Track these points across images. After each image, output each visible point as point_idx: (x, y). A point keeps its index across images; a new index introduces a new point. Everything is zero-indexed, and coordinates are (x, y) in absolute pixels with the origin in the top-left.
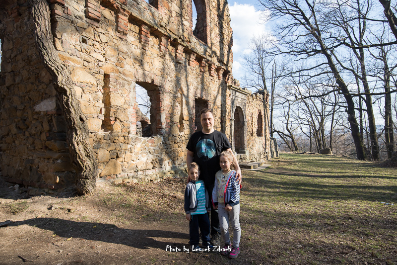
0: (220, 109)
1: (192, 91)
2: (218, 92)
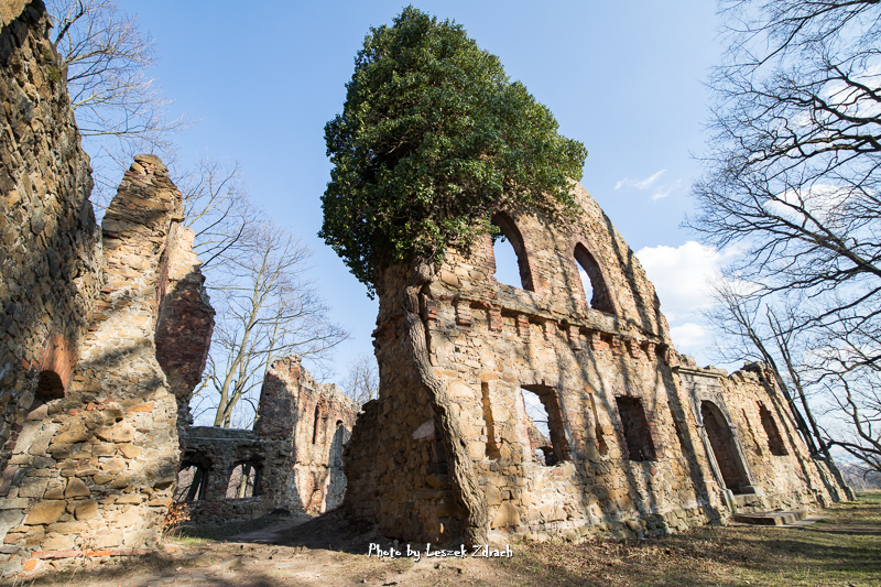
0: (668, 410)
1: (608, 386)
2: (657, 382)
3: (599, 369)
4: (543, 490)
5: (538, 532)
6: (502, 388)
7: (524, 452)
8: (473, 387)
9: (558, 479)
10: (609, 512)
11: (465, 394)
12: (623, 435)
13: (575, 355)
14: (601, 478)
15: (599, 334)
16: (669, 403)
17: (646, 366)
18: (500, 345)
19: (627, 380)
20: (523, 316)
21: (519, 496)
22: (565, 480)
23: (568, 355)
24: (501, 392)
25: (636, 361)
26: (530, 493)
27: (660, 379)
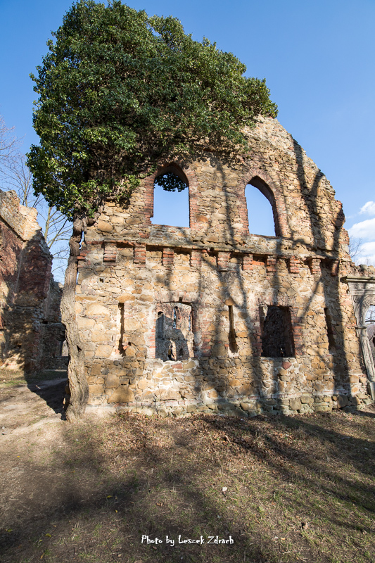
0: (323, 315)
1: (252, 299)
2: (315, 292)
3: (247, 285)
4: (161, 379)
5: (149, 407)
6: (137, 306)
7: (148, 352)
8: (110, 307)
9: (178, 371)
10: (226, 395)
11: (101, 313)
12: (259, 337)
13: (220, 276)
14: (225, 370)
15: (251, 256)
16: (325, 309)
17: (305, 279)
18: (143, 274)
19: (277, 292)
20: (168, 249)
21: (137, 382)
22: (185, 372)
23: (213, 276)
24: (136, 309)
25: (294, 275)
26: (148, 381)
27: (321, 289)
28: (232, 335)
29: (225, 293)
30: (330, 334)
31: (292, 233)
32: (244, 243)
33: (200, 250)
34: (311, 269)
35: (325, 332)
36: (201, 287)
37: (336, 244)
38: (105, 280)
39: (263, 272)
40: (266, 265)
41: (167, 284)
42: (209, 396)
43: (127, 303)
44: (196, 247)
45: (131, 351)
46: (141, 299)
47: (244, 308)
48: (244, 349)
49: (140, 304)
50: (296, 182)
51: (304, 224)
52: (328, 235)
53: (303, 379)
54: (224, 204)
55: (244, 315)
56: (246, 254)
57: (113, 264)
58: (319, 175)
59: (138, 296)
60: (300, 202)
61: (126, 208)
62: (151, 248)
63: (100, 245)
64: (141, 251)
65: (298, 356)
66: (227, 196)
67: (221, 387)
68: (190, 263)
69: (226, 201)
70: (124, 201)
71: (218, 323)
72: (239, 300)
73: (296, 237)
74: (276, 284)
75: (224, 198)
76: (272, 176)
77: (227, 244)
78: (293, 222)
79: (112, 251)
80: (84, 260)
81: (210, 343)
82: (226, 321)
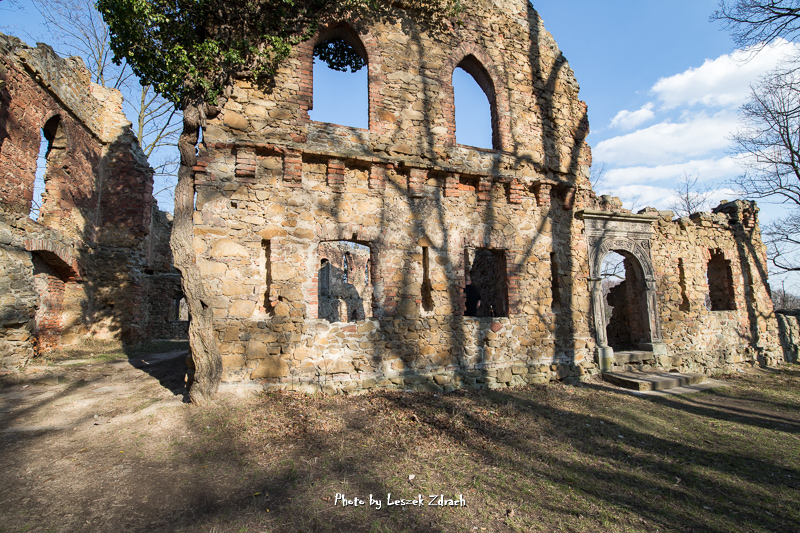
0: (549, 262)
1: (455, 238)
2: (540, 230)
3: (449, 218)
4: (326, 346)
5: (310, 383)
6: (290, 245)
7: (308, 310)
8: (249, 245)
9: (351, 336)
10: (415, 366)
11: (235, 253)
12: (462, 291)
13: (411, 205)
14: (415, 334)
15: (457, 176)
16: (552, 254)
17: (529, 212)
18: (297, 197)
19: (490, 229)
20: (336, 161)
21: (292, 351)
22: (360, 336)
23: (402, 204)
24: (288, 249)
25: (514, 206)
26: (309, 349)
27: (548, 226)
28: (427, 287)
29: (418, 229)
30: (555, 286)
31: (517, 145)
32: (448, 157)
33: (384, 164)
34: (537, 198)
35: (549, 284)
36: (384, 220)
37: (574, 164)
38: (240, 205)
39: (473, 200)
40: (477, 191)
41: (334, 213)
42: (392, 368)
43: (275, 240)
44: (378, 160)
45: (282, 308)
46: (296, 235)
47: (443, 251)
48: (442, 306)
49: (294, 242)
50: (527, 69)
51: (534, 133)
52: (565, 150)
53: (516, 345)
54: (420, 95)
55: (444, 260)
56: (449, 173)
57: (251, 180)
58: (560, 61)
59: (291, 230)
60: (530, 99)
61: (270, 93)
62: (309, 158)
63: (229, 150)
64: (295, 163)
65: (511, 316)
66: (425, 83)
67: (408, 357)
68: (369, 184)
69: (425, 90)
70: (266, 81)
71: (407, 271)
72: (438, 239)
73: (521, 152)
74: (489, 218)
75: (421, 86)
76: (494, 56)
77: (423, 157)
78: (519, 129)
79: (248, 160)
80: (205, 173)
81: (396, 298)
82: (418, 268)
